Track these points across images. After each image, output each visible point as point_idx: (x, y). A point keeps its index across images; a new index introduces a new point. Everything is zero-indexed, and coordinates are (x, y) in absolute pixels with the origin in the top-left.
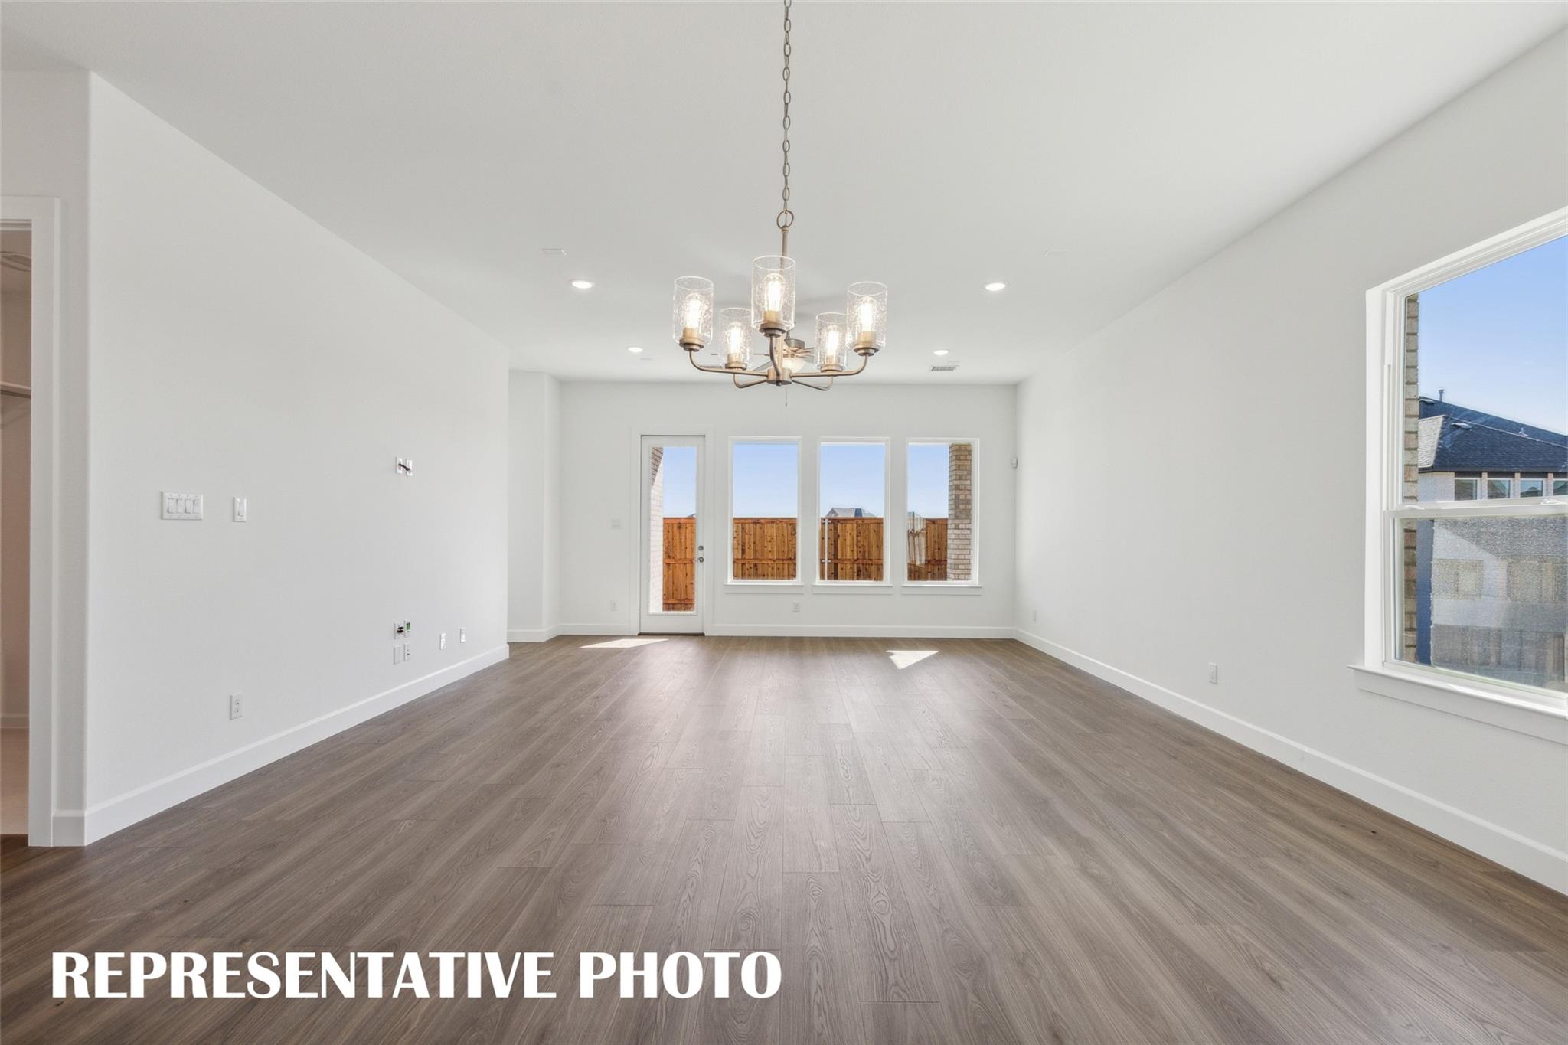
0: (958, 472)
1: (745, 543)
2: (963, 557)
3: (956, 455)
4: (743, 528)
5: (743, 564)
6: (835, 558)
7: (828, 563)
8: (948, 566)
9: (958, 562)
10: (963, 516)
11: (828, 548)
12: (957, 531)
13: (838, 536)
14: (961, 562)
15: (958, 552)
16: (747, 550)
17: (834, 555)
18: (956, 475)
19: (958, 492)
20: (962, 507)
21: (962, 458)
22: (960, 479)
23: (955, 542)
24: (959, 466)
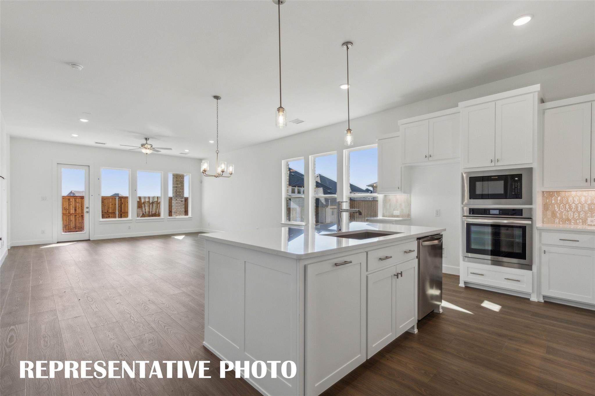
0: (177, 182)
1: (76, 207)
2: (179, 209)
3: (176, 177)
4: (75, 201)
5: (75, 216)
6: (121, 212)
7: (118, 214)
8: (173, 212)
9: (177, 211)
10: (179, 197)
11: (118, 208)
12: (176, 201)
13: (122, 203)
14: (178, 211)
15: (177, 208)
16: (77, 210)
17: (120, 211)
18: (176, 183)
19: (177, 189)
20: (178, 193)
21: (178, 178)
22: (177, 185)
23: (176, 204)
24: (177, 180)
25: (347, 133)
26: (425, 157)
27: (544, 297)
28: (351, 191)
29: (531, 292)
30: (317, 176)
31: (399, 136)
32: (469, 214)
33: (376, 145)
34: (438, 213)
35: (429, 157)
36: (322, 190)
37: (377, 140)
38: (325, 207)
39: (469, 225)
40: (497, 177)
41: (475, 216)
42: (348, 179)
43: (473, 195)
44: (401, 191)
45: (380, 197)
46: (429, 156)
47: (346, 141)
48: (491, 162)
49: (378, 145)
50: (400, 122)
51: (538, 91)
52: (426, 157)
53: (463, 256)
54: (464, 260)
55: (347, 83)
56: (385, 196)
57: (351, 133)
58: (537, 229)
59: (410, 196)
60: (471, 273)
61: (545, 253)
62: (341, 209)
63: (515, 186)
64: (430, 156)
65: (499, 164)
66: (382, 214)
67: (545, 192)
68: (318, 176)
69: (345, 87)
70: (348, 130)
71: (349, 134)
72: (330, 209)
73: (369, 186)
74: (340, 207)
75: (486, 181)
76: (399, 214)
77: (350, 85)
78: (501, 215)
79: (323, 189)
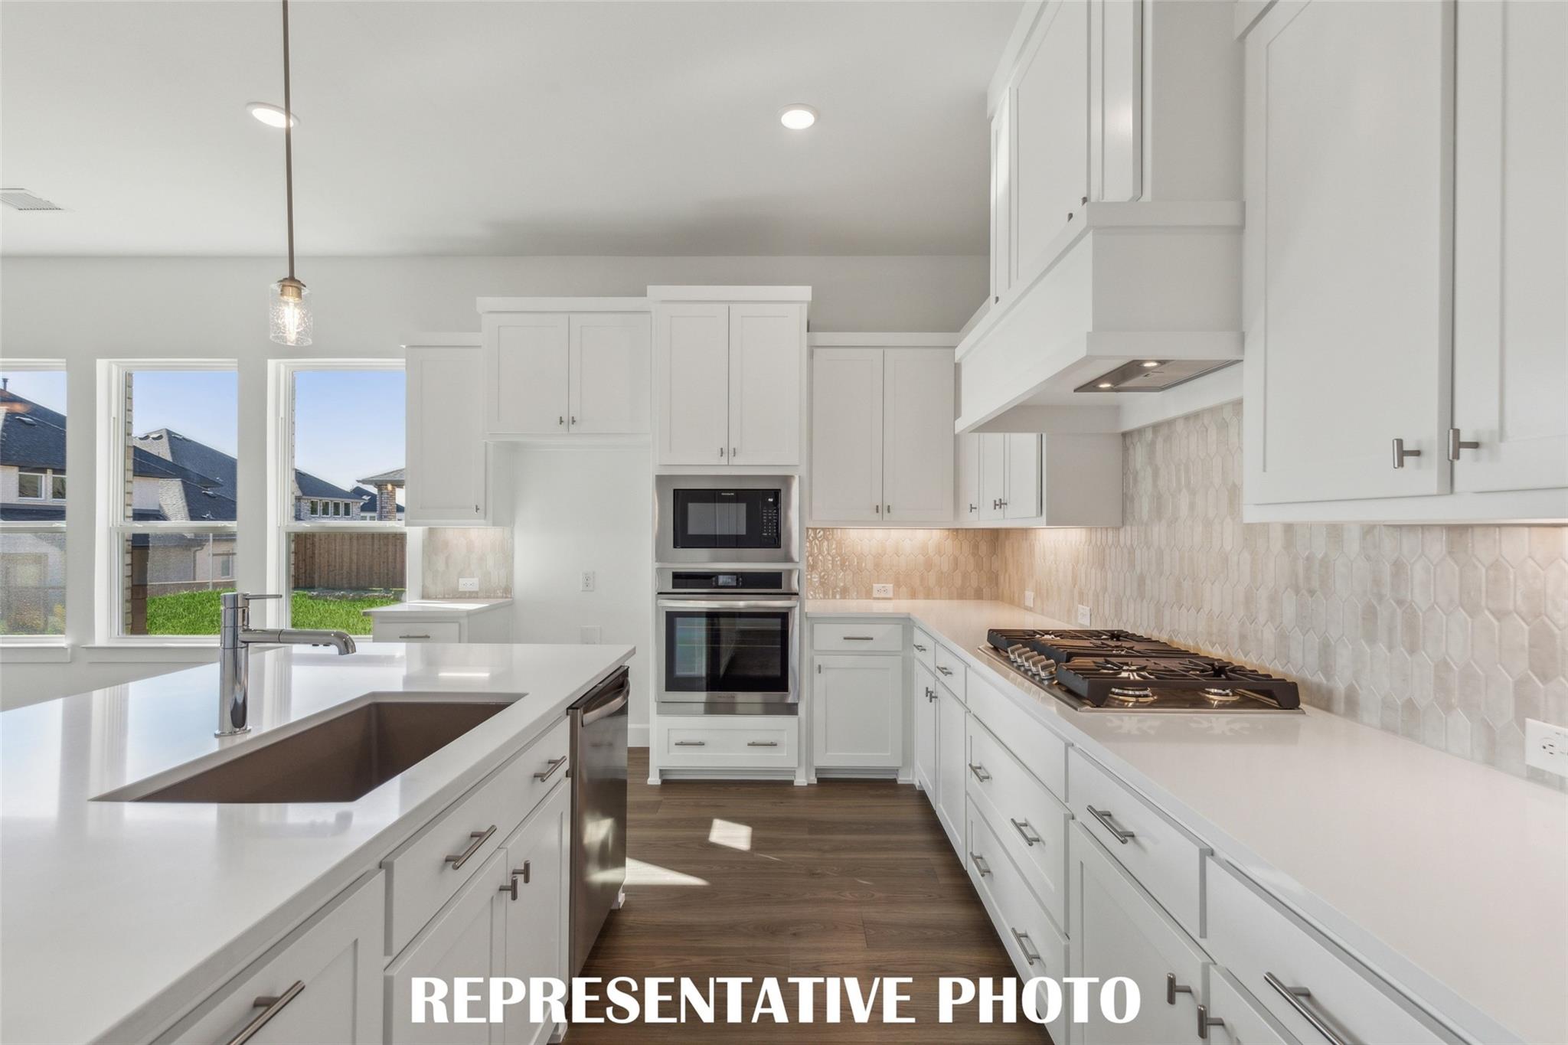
25: (282, 295)
26: (559, 421)
27: (818, 770)
28: (299, 493)
29: (796, 766)
30: (156, 436)
31: (480, 347)
32: (673, 587)
33: (400, 362)
34: (589, 581)
35: (571, 422)
36: (181, 488)
37: (404, 346)
38: (193, 549)
39: (672, 617)
40: (732, 494)
41: (685, 593)
42: (289, 449)
43: (683, 538)
44: (485, 518)
45: (415, 536)
46: (568, 422)
47: (277, 324)
48: (722, 456)
49: (407, 362)
50: (485, 303)
51: (808, 302)
52: (561, 422)
53: (658, 702)
54: (659, 712)
55: (284, 107)
56: (431, 532)
57: (299, 295)
58: (806, 617)
59: (512, 533)
60: (676, 744)
61: (820, 672)
62: (247, 630)
63: (768, 516)
64: (574, 421)
65: (735, 461)
66: (421, 588)
67: (812, 528)
68: (160, 437)
69: (273, 119)
70: (287, 283)
71: (291, 299)
72: (214, 555)
73: (364, 482)
74: (240, 624)
75: (712, 502)
76: (476, 588)
77: (295, 116)
78: (741, 588)
79: (183, 483)
